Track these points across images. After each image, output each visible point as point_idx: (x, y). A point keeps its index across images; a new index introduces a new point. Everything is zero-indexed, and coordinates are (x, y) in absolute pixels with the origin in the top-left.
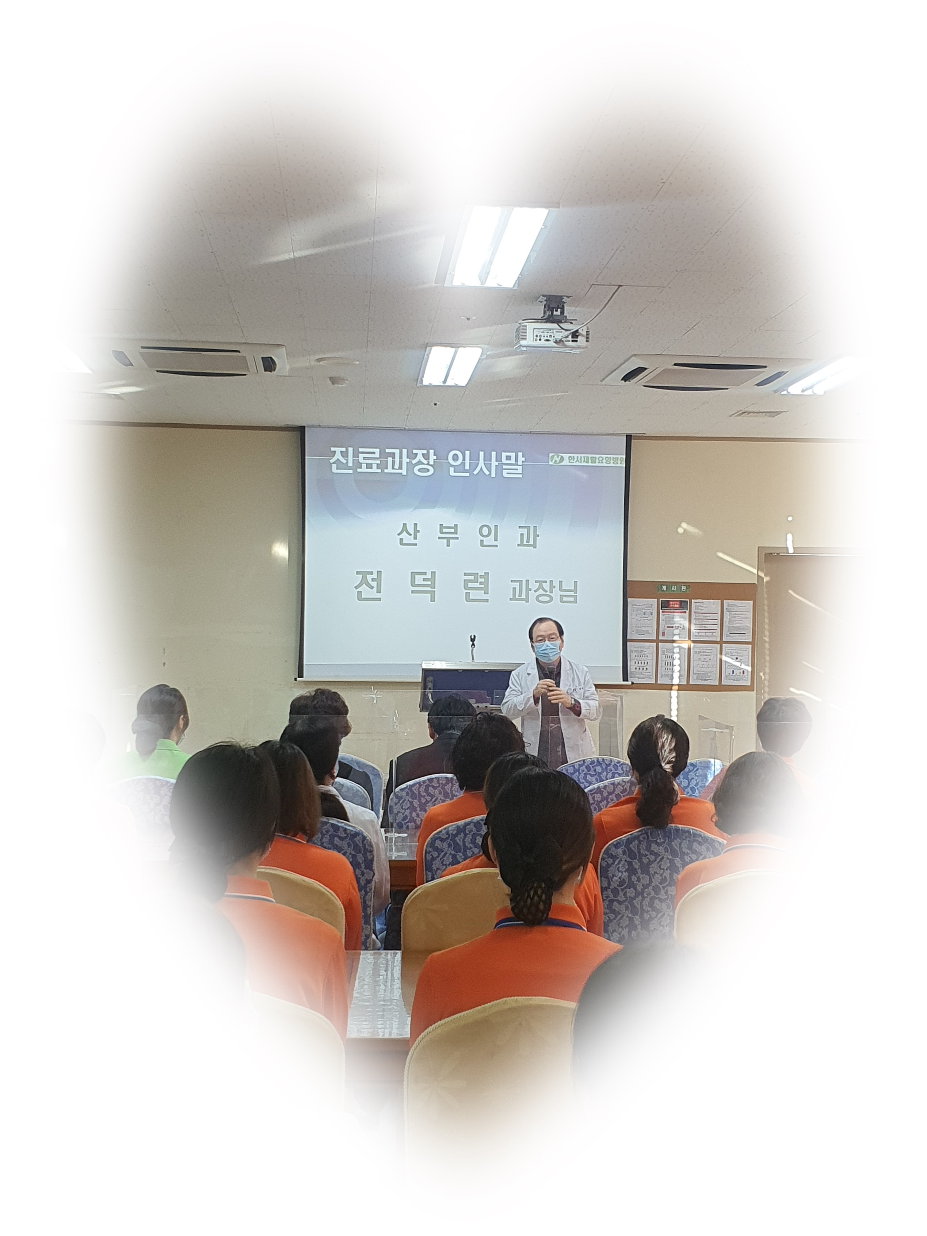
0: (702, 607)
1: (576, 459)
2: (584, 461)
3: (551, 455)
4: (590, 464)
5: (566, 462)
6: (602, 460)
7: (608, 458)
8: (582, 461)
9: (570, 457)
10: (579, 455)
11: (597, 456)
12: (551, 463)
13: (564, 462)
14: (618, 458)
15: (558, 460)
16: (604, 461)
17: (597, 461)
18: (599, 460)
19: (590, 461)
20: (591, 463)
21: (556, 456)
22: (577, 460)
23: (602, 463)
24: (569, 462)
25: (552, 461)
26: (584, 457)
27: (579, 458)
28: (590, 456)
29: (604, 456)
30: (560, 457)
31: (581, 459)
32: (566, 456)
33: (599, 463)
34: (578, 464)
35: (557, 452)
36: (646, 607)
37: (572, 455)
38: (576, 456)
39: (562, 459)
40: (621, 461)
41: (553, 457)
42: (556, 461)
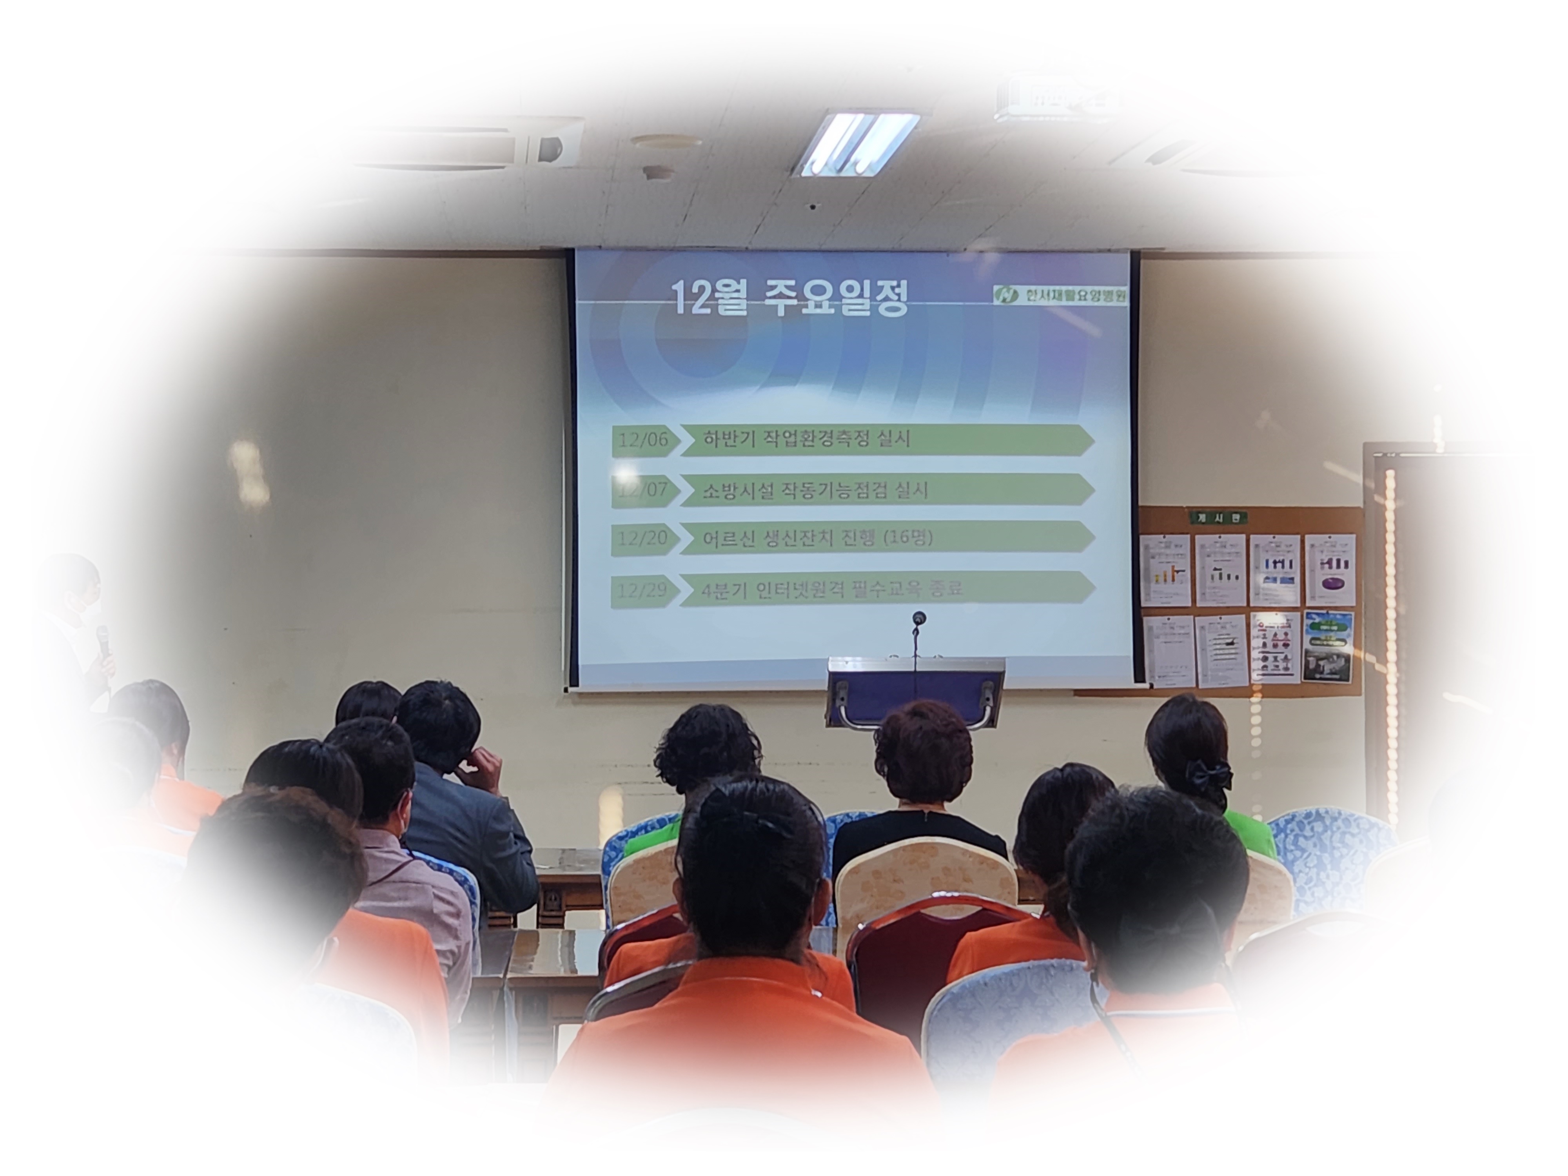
1: (1039, 295)
4: (1065, 303)
5: (1022, 301)
6: (1085, 296)
7: (1095, 291)
8: (1052, 296)
9: (1029, 291)
10: (1046, 288)
11: (1077, 288)
12: (997, 302)
13: (1019, 299)
14: (1112, 291)
15: (1008, 296)
16: (1089, 297)
17: (1077, 297)
18: (1080, 296)
19: (1064, 298)
20: (1067, 300)
21: (1005, 290)
22: (1042, 297)
23: (1085, 300)
24: (1029, 300)
25: (998, 299)
26: (1054, 291)
27: (1046, 293)
28: (1064, 288)
29: (1089, 288)
30: (1012, 292)
31: (1048, 294)
32: (1022, 290)
33: (1080, 299)
34: (1044, 303)
35: (1007, 283)
37: (1033, 288)
38: (1039, 288)
39: (1016, 295)
40: (1123, 297)
41: (999, 291)
42: (1004, 300)
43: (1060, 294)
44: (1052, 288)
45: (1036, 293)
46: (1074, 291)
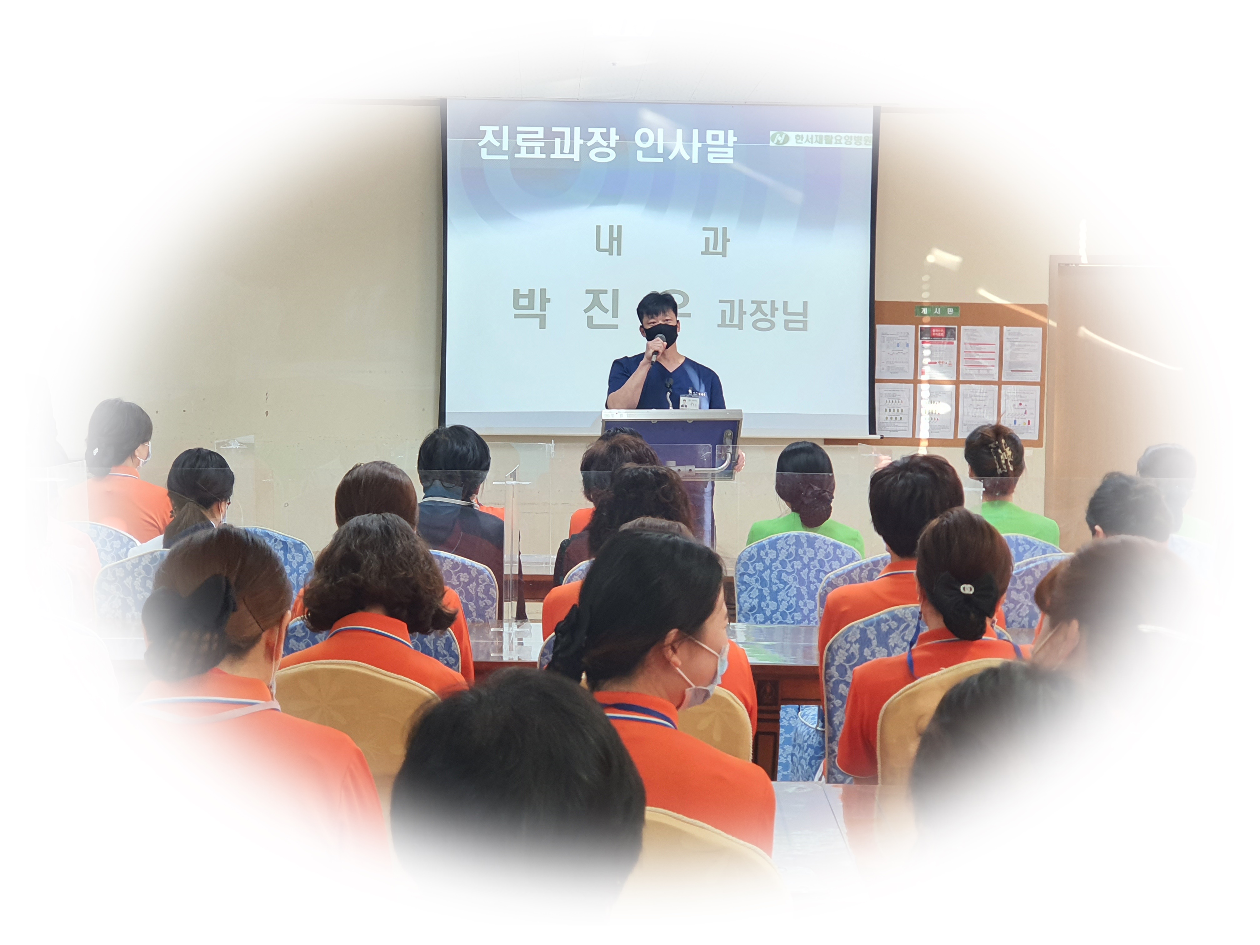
0: (975, 336)
1: (805, 140)
2: (816, 141)
4: (824, 145)
5: (792, 143)
6: (840, 140)
7: (848, 137)
8: (814, 140)
9: (797, 136)
10: (810, 134)
11: (834, 134)
12: (772, 144)
13: (789, 142)
14: (861, 137)
15: (781, 139)
16: (843, 141)
17: (834, 141)
18: (836, 140)
19: (824, 141)
20: (826, 143)
21: (778, 135)
22: (807, 140)
23: (841, 143)
24: (797, 142)
25: (773, 141)
26: (816, 136)
28: (824, 134)
29: (843, 135)
30: (784, 136)
31: (812, 139)
32: (792, 135)
33: (836, 143)
34: (808, 145)
36: (900, 337)
37: (800, 133)
38: (805, 134)
39: (787, 139)
40: (866, 141)
41: (774, 135)
42: (778, 143)
43: (821, 139)
44: (814, 134)
45: (803, 138)
46: (832, 137)
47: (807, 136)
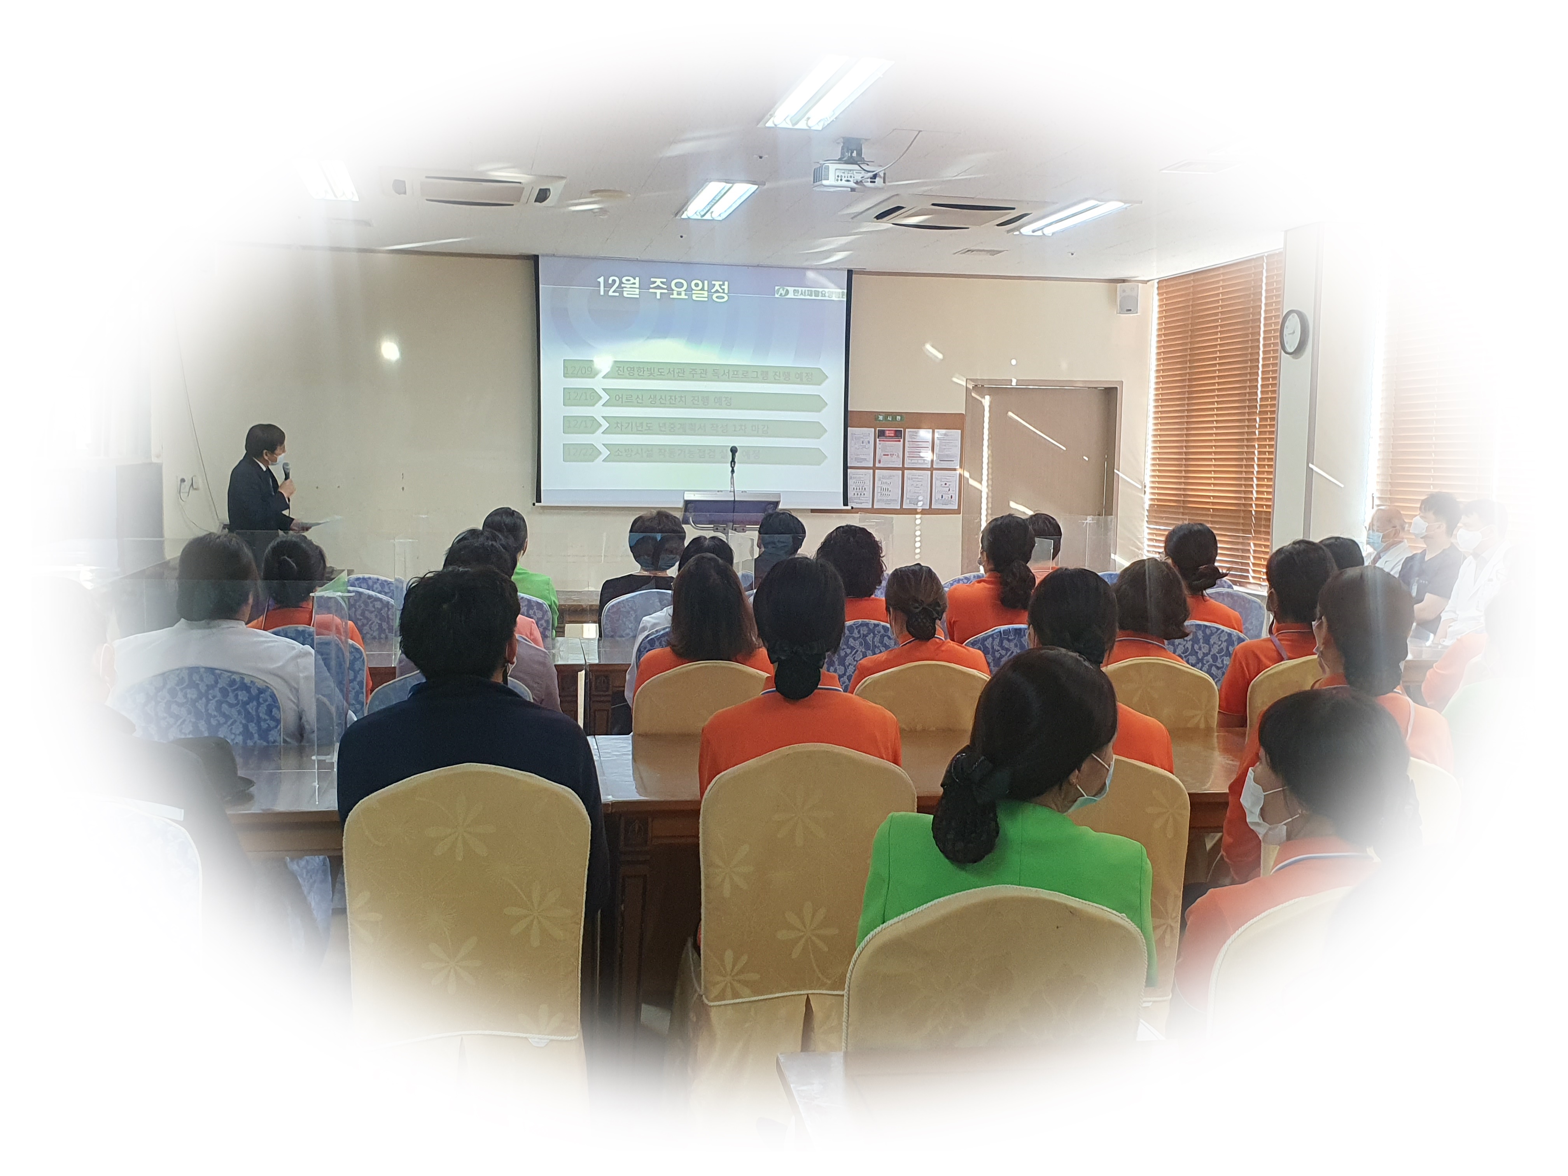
0: (916, 436)
1: (800, 293)
2: (808, 295)
3: (777, 288)
4: (813, 297)
5: (791, 295)
6: (824, 294)
7: (831, 292)
8: (806, 294)
9: (794, 290)
10: (804, 289)
11: (820, 290)
12: (777, 296)
13: (789, 295)
14: (840, 292)
15: (783, 293)
16: (827, 295)
17: (820, 294)
18: (822, 294)
19: (813, 295)
20: (815, 296)
21: (781, 290)
22: (802, 294)
23: (825, 296)
24: (794, 295)
25: (778, 294)
26: (808, 290)
27: (803, 291)
28: (813, 289)
29: (827, 290)
30: (785, 290)
31: (805, 292)
32: (791, 289)
33: (822, 296)
34: (802, 297)
35: (783, 285)
36: (864, 436)
37: (796, 288)
38: (800, 289)
39: (787, 292)
40: (843, 295)
41: (779, 290)
42: (781, 294)
43: (811, 293)
44: (807, 289)
45: (798, 293)
46: (819, 292)
47: (802, 291)
